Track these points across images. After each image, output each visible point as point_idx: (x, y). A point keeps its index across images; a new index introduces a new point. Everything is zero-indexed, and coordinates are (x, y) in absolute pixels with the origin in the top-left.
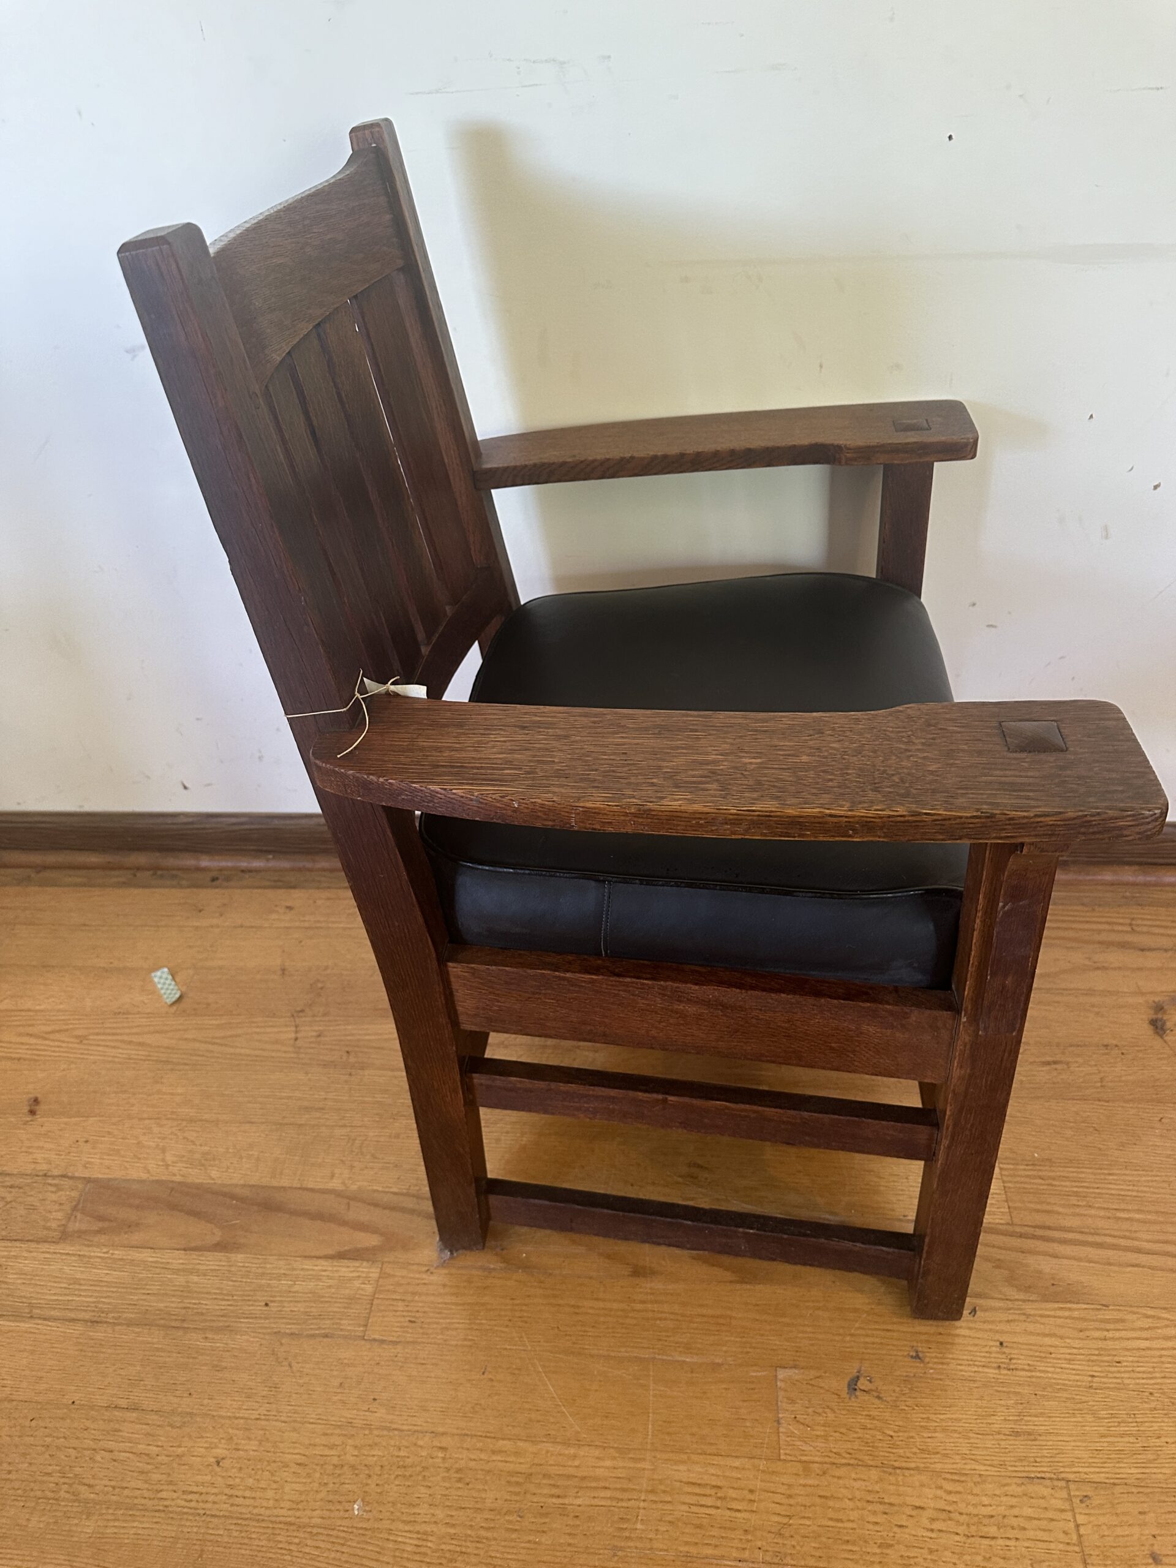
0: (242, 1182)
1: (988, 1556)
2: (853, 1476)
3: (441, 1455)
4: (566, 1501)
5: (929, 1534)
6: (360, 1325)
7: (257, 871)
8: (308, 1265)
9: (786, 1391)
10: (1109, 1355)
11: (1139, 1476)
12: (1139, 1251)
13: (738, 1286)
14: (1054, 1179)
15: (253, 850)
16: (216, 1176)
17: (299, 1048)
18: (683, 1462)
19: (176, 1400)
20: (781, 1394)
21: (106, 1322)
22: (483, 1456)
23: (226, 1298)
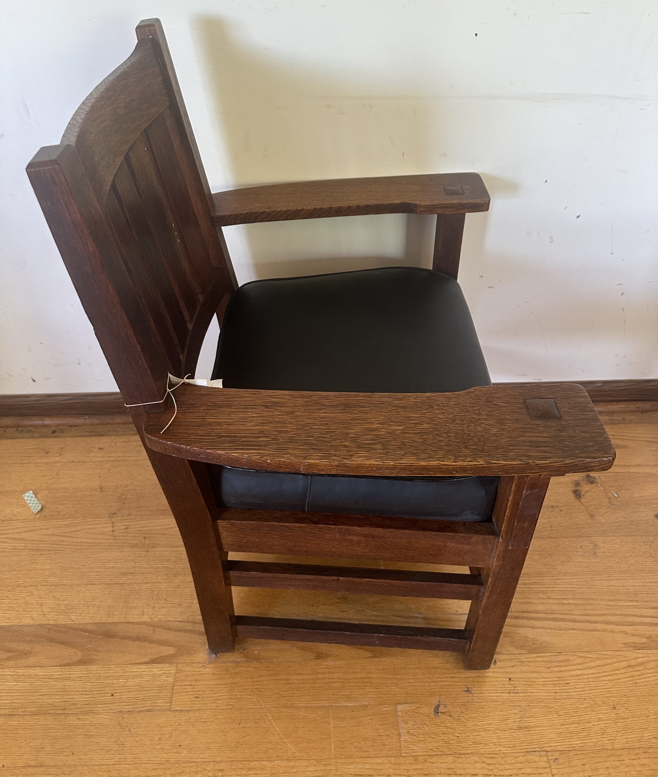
0: (90, 621)
2: (440, 761)
6: (168, 702)
7: (79, 426)
8: (134, 668)
9: (402, 717)
10: (563, 680)
11: (581, 745)
13: (373, 660)
15: (77, 414)
16: (75, 619)
17: (116, 536)
18: (352, 763)
19: (64, 758)
20: (400, 719)
21: (18, 715)
22: (243, 772)
23: (88, 693)
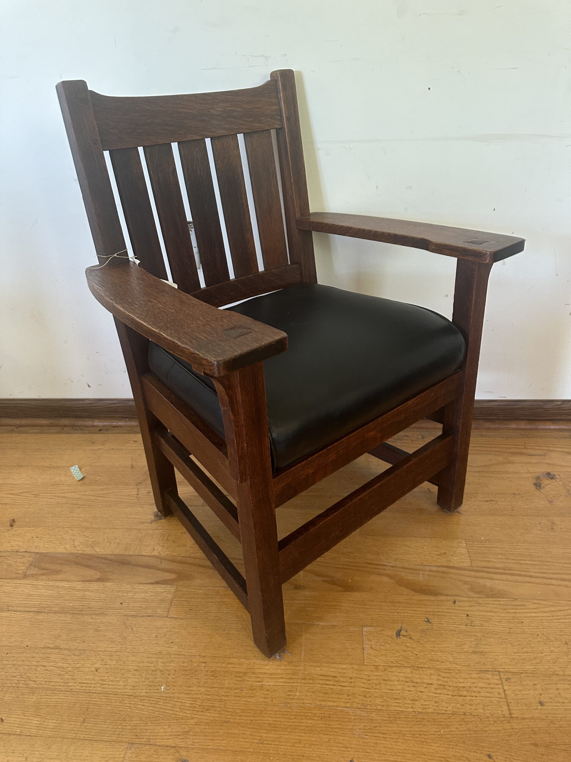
0: (111, 553)
1: (463, 704)
2: (399, 671)
3: (203, 665)
4: (263, 683)
5: (435, 695)
6: (166, 612)
7: (121, 427)
8: (141, 587)
9: (367, 636)
10: (518, 619)
11: (533, 669)
12: (531, 577)
13: (344, 593)
14: (491, 548)
15: (120, 417)
16: (99, 550)
17: (139, 498)
18: (319, 666)
19: (77, 644)
20: (365, 638)
21: (44, 612)
22: (223, 665)
23: (102, 601)
